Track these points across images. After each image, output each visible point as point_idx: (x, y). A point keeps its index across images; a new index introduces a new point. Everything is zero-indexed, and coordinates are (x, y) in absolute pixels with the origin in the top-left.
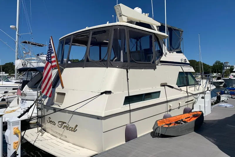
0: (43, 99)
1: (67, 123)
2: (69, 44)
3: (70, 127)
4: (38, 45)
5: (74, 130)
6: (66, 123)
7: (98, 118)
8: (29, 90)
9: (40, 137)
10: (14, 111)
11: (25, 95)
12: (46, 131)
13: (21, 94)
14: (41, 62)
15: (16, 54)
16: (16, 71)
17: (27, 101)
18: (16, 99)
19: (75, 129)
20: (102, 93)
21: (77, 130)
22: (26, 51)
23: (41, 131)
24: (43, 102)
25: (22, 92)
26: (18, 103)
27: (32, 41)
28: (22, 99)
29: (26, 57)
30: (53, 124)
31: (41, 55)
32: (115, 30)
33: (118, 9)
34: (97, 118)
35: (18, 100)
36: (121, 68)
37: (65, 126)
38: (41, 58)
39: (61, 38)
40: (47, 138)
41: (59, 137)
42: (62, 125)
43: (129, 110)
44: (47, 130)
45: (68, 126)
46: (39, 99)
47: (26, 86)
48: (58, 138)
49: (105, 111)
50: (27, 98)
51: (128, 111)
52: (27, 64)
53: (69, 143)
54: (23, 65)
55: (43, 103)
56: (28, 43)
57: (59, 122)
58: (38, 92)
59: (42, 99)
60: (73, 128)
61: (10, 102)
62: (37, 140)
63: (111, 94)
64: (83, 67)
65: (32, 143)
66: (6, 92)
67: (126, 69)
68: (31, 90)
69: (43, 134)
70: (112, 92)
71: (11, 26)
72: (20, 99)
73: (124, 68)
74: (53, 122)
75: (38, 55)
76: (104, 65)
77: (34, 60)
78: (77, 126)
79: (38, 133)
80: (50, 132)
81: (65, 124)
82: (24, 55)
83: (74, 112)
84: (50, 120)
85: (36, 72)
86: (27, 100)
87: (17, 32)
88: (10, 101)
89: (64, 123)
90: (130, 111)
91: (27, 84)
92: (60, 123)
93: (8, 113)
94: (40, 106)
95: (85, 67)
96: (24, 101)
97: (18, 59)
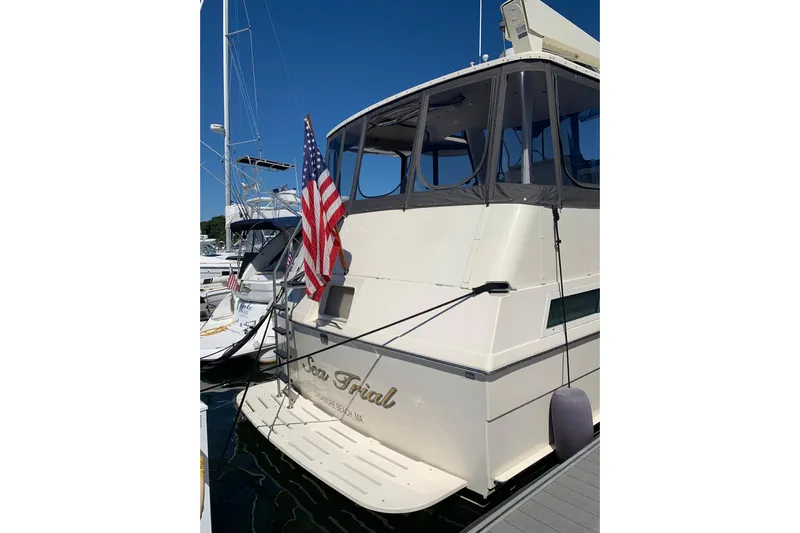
0: (290, 305)
1: (362, 379)
2: (356, 150)
3: (373, 393)
4: (275, 167)
5: (386, 401)
6: (359, 379)
7: (471, 373)
8: (256, 277)
9: (285, 415)
10: (223, 329)
11: (248, 290)
12: (300, 393)
13: (238, 288)
14: (283, 208)
15: (227, 192)
16: (228, 231)
17: (252, 305)
18: (227, 300)
19: (389, 399)
20: (477, 291)
21: (393, 403)
22: (247, 181)
23: (287, 392)
24: (289, 313)
25: (239, 281)
26: (233, 309)
27: (262, 157)
28: (241, 300)
29: (248, 197)
30: (320, 377)
31: (283, 190)
32: (512, 78)
33: (514, 13)
34: (466, 373)
35: (232, 301)
36: (538, 204)
37: (355, 389)
38: (282, 196)
39: (333, 130)
40: (306, 418)
41: (340, 414)
42: (346, 384)
43: (565, 343)
44: (303, 389)
45: (364, 386)
46: (279, 303)
47: (251, 265)
48: (334, 418)
49: (494, 351)
50: (251, 296)
51: (562, 346)
52: (253, 213)
53: (370, 439)
54: (241, 216)
55: (291, 316)
56: (252, 162)
57: (337, 373)
58: (275, 285)
59: (286, 304)
60: (381, 396)
61: (215, 307)
62: (278, 422)
63: (506, 292)
64: (404, 209)
65: (265, 431)
66: (207, 282)
67: (552, 207)
68: (263, 277)
69: (293, 400)
70: (512, 285)
71: (212, 126)
72: (237, 300)
73: (546, 205)
74: (320, 370)
75: (276, 191)
76: (476, 197)
77: (265, 203)
78: (394, 391)
79: (280, 399)
80: (312, 395)
81: (354, 382)
82: (245, 193)
83: (383, 346)
84: (312, 364)
85: (271, 231)
86: (251, 302)
87: (226, 139)
88: (215, 304)
89: (352, 377)
90: (567, 346)
91: (251, 261)
92: (341, 377)
93: (209, 334)
94: (282, 323)
95: (408, 208)
96: (246, 304)
97: (231, 203)
